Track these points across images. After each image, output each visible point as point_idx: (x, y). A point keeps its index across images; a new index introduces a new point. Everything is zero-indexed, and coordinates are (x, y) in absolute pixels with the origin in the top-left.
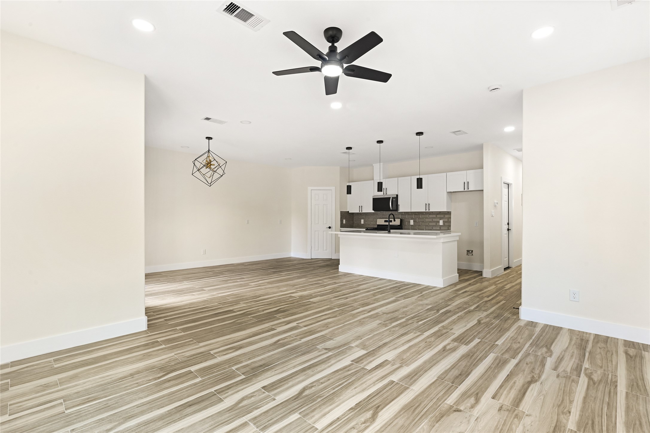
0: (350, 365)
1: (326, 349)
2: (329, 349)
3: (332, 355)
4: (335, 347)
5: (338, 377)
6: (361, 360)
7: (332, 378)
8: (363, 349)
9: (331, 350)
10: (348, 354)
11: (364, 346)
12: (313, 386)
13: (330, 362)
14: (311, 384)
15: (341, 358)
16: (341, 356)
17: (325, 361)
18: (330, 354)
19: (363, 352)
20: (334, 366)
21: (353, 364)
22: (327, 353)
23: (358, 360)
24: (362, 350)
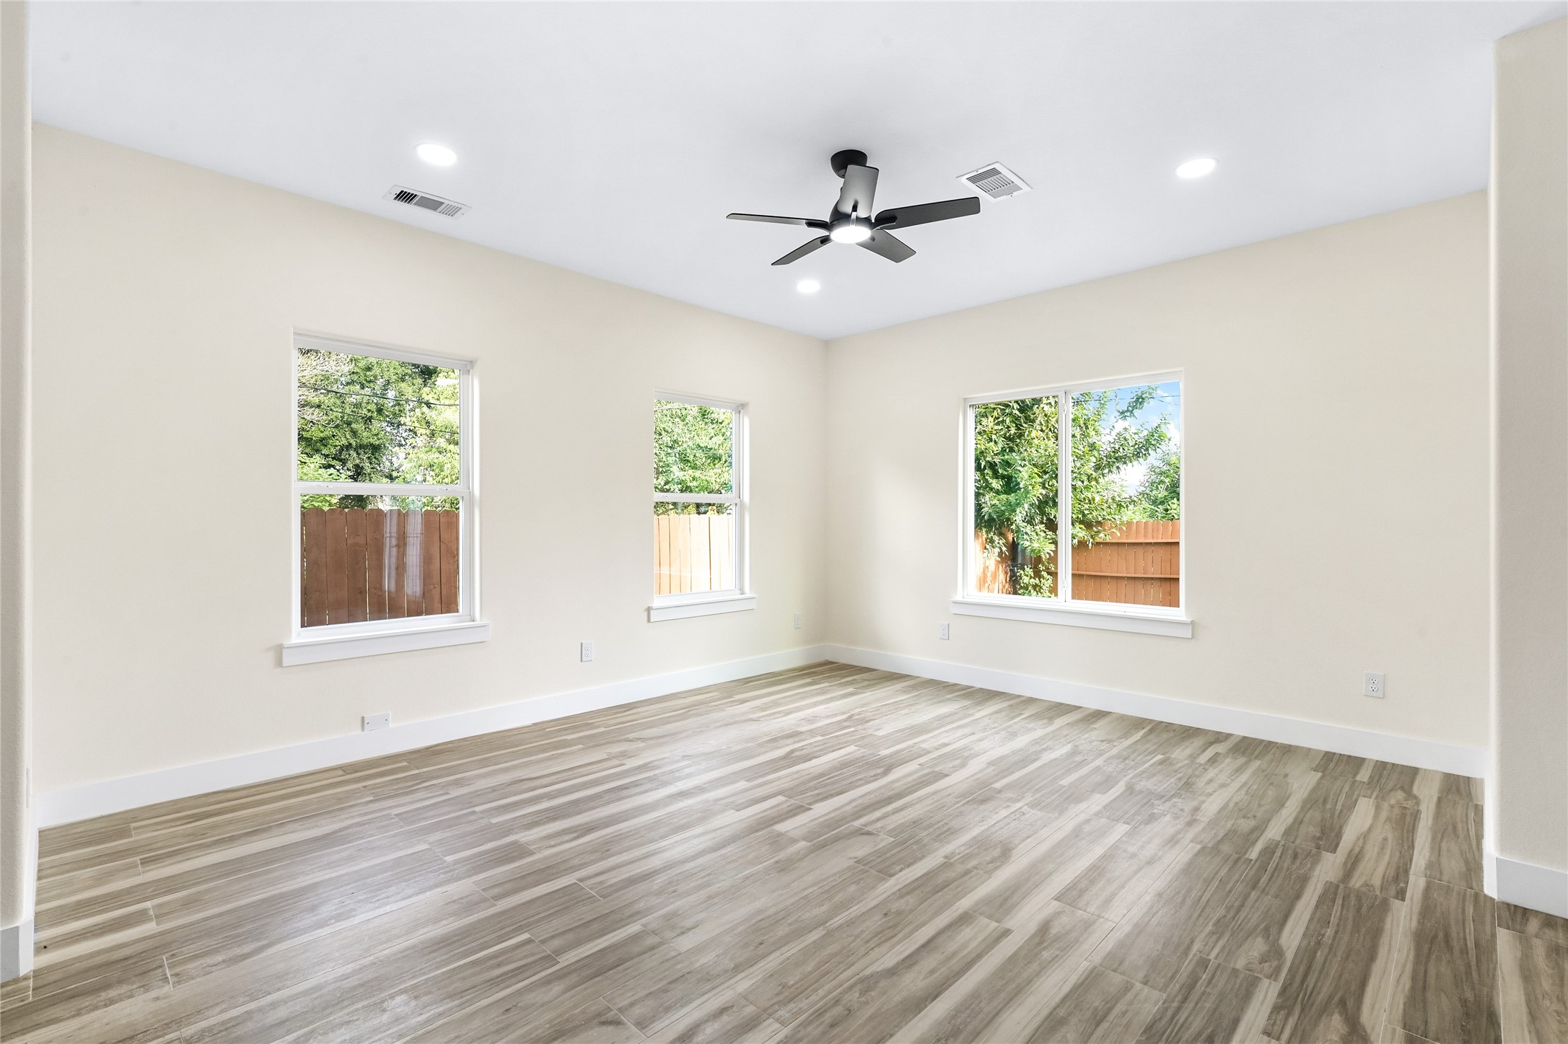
0: (817, 801)
1: (868, 833)
2: (862, 834)
3: (853, 820)
4: (849, 839)
5: (836, 786)
6: (791, 811)
7: (846, 785)
8: (780, 835)
9: (857, 831)
10: (817, 822)
11: (777, 841)
12: (872, 776)
13: (853, 808)
14: (877, 779)
15: (833, 815)
16: (833, 818)
17: (865, 809)
18: (857, 823)
19: (780, 827)
20: (846, 802)
21: (810, 804)
22: (866, 825)
23: (798, 810)
24: (783, 831)
